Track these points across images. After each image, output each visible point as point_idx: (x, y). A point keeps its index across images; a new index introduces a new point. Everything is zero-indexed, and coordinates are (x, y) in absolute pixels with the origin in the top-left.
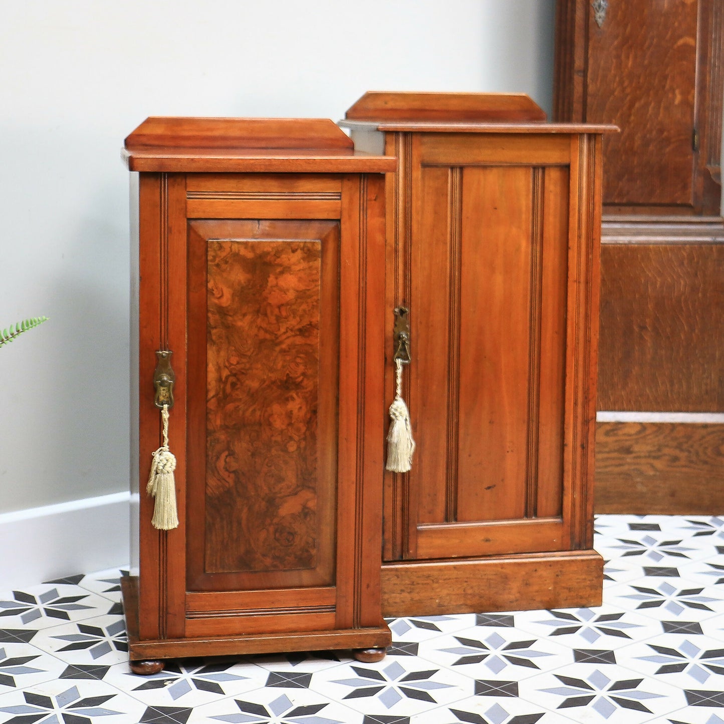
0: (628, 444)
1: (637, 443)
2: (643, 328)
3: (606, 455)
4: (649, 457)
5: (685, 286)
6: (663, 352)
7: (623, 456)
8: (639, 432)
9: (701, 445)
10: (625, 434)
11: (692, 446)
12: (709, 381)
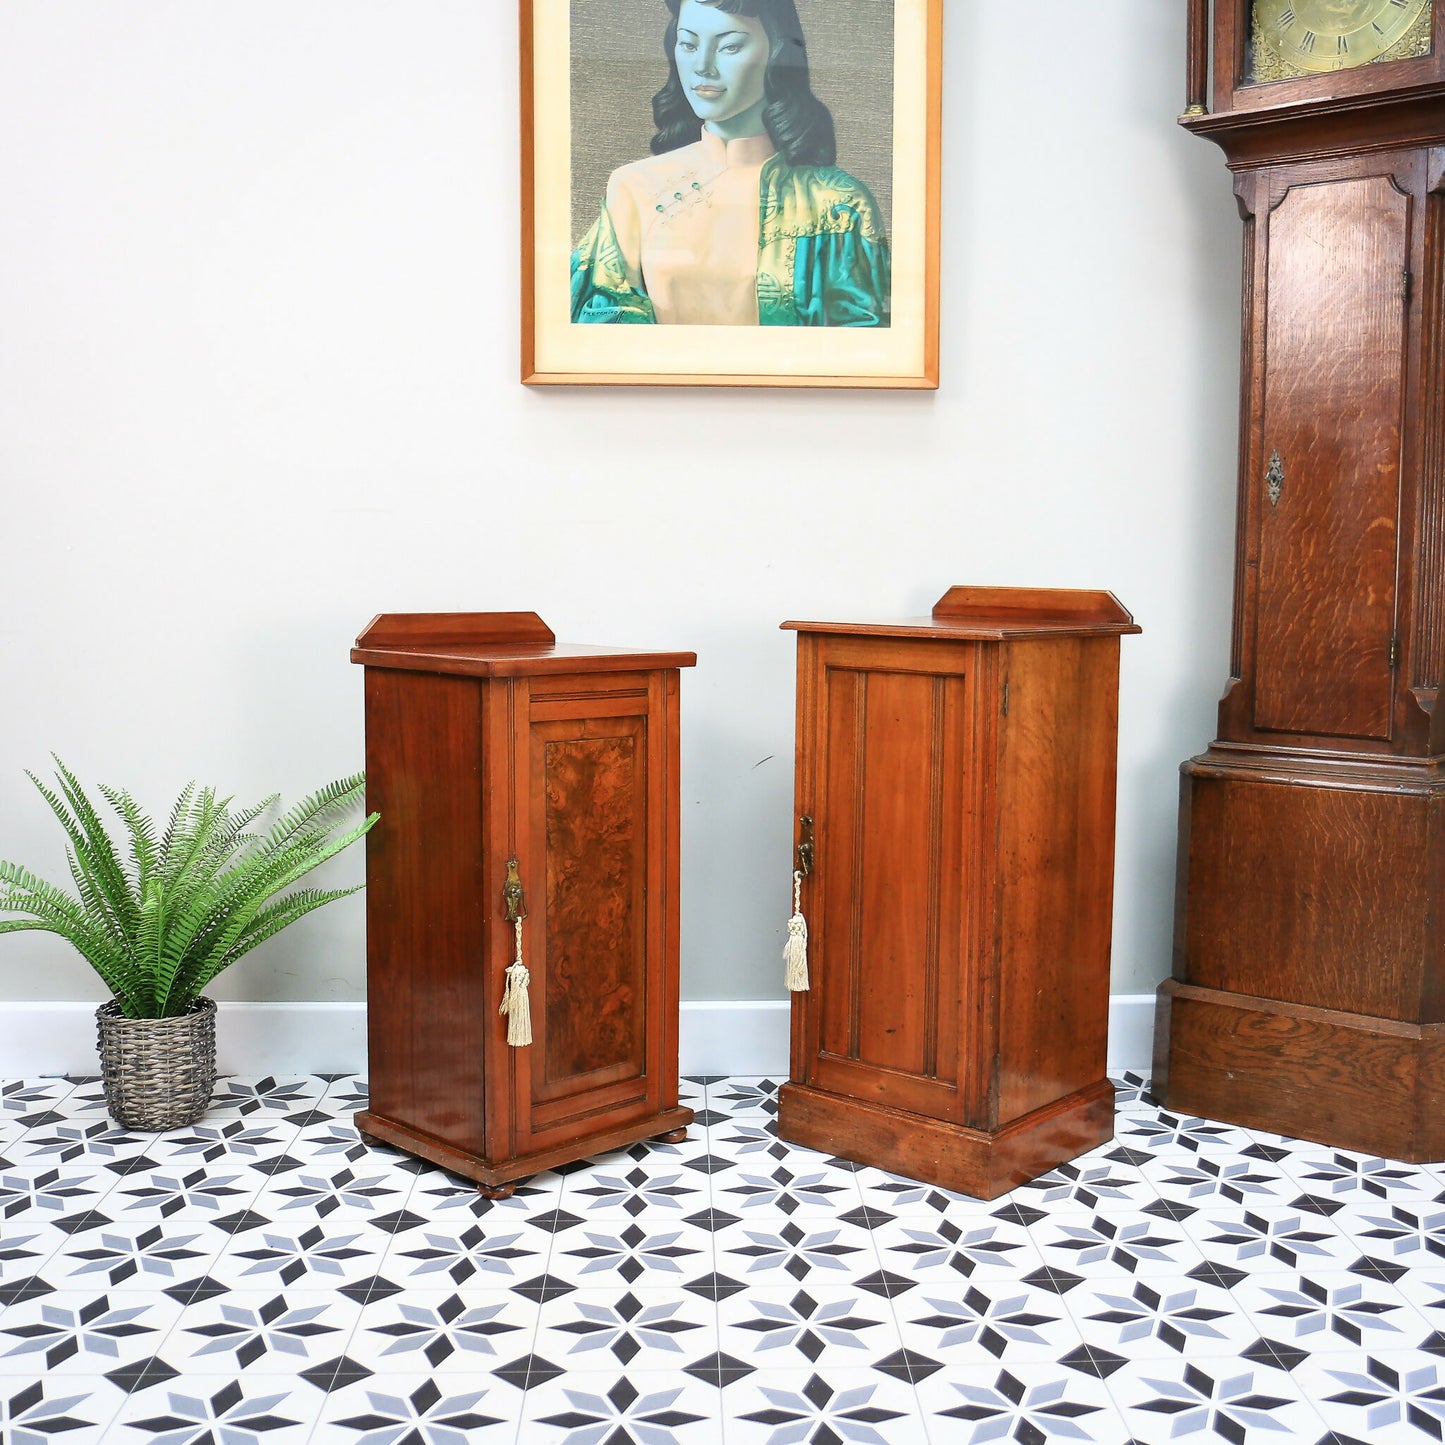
0: (1276, 1042)
1: (1288, 1043)
2: (1307, 896)
3: (1250, 1053)
4: (1303, 1064)
5: (1360, 847)
6: (1331, 930)
7: (1269, 1057)
8: (1292, 1030)
9: (1369, 1060)
10: (1273, 1030)
11: (1357, 1060)
12: (1388, 977)
